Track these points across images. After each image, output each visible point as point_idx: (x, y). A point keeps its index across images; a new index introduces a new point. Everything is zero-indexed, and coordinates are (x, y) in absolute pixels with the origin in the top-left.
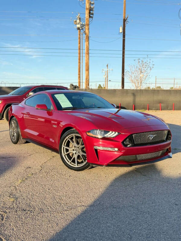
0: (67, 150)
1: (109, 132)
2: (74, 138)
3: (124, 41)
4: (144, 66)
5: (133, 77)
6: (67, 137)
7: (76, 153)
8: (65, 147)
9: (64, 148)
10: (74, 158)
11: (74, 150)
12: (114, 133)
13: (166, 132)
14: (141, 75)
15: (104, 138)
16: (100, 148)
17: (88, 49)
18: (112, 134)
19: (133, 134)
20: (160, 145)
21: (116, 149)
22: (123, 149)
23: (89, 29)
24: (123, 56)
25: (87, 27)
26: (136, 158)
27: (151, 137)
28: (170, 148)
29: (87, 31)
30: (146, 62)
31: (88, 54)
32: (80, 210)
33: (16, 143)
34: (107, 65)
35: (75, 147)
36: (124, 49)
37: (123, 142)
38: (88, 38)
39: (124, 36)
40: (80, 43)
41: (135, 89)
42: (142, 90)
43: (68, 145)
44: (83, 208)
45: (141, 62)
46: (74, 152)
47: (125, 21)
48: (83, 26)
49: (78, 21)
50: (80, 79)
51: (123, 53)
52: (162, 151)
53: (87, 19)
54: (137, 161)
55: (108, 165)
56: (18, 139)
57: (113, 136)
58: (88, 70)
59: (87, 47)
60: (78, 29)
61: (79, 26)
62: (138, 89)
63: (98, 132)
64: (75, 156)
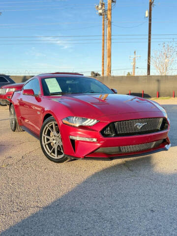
0: (48, 140)
1: (87, 119)
2: (54, 126)
3: (150, 25)
4: (169, 51)
5: (158, 62)
6: (47, 125)
7: (56, 143)
8: (46, 137)
9: (44, 137)
10: (54, 148)
11: (54, 140)
12: (92, 120)
13: (161, 120)
14: (166, 60)
15: (81, 127)
16: (77, 138)
17: (110, 35)
18: (90, 122)
19: (115, 122)
20: (151, 136)
21: (95, 140)
22: (102, 140)
23: (111, 14)
24: (149, 40)
25: (109, 12)
26: (120, 150)
27: (139, 125)
28: (167, 138)
29: (109, 16)
30: (171, 47)
31: (110, 39)
32: (31, 211)
33: (14, 130)
34: (135, 52)
35: (55, 136)
36: (150, 33)
37: (102, 132)
38: (110, 23)
39: (150, 20)
40: (104, 30)
41: (160, 75)
42: (167, 76)
43: (49, 134)
44: (36, 210)
45: (166, 47)
46: (54, 142)
47: (151, 4)
48: (105, 11)
49: (100, 6)
50: (104, 67)
51: (150, 37)
52: (155, 142)
53: (109, 4)
54: (122, 154)
55: (85, 158)
56: (15, 127)
57: (91, 125)
58: (110, 56)
59: (109, 33)
60: (101, 14)
61: (100, 11)
62: (163, 75)
63: (74, 119)
64: (55, 147)
